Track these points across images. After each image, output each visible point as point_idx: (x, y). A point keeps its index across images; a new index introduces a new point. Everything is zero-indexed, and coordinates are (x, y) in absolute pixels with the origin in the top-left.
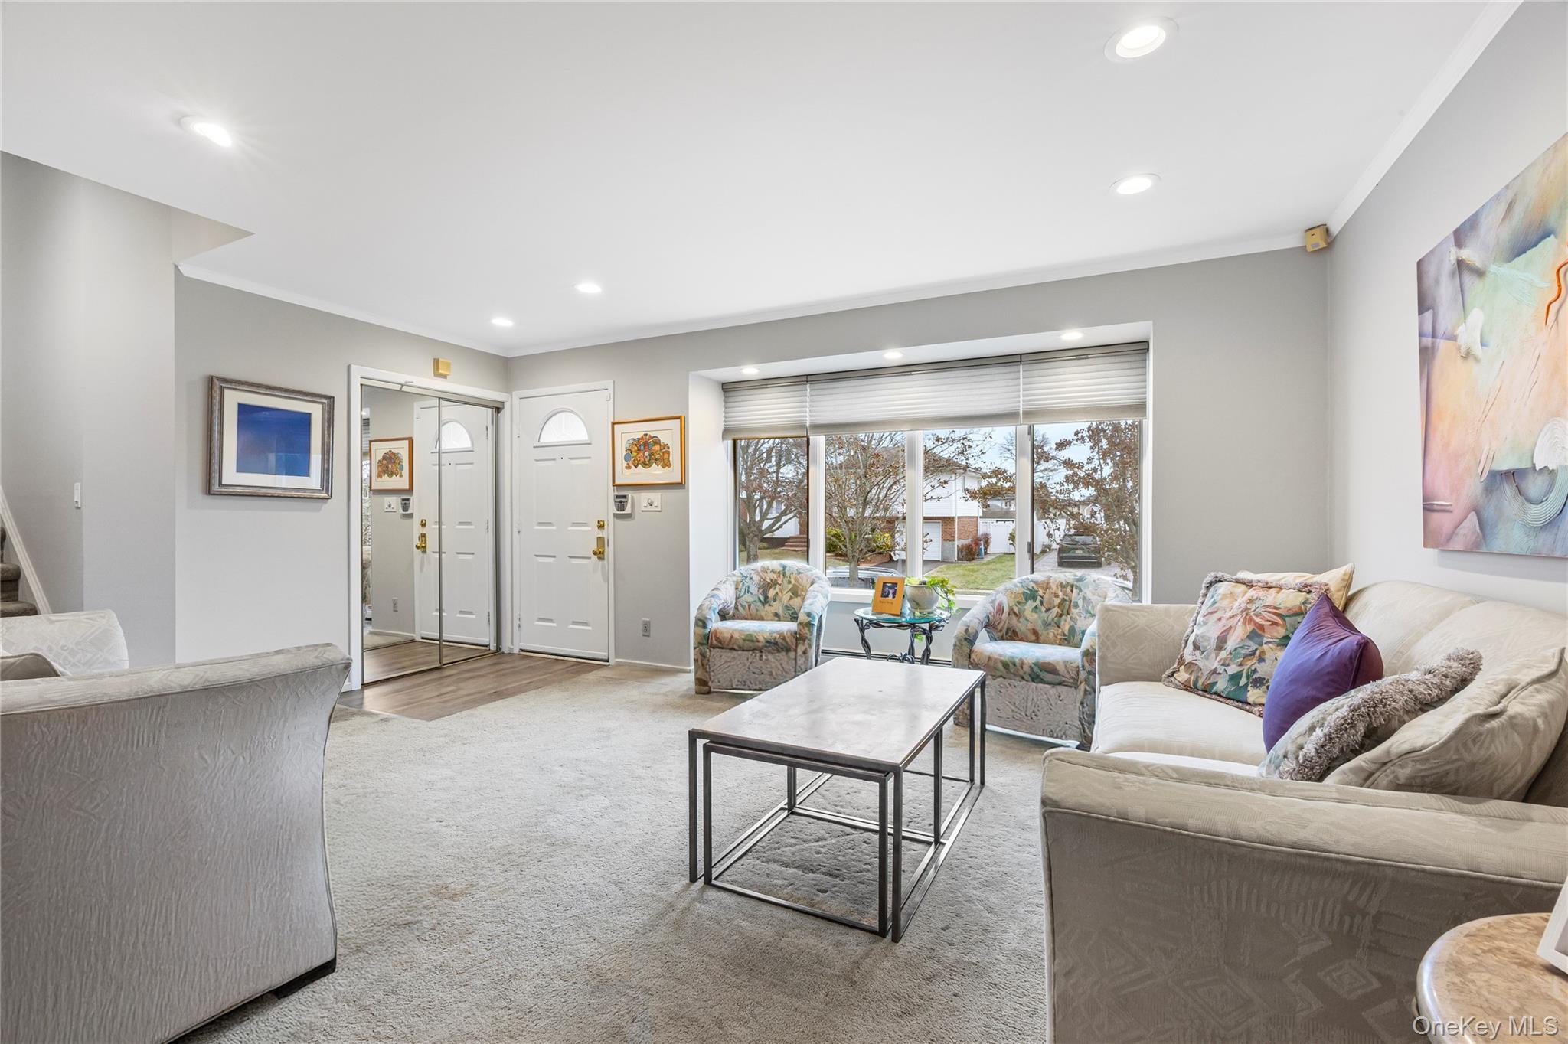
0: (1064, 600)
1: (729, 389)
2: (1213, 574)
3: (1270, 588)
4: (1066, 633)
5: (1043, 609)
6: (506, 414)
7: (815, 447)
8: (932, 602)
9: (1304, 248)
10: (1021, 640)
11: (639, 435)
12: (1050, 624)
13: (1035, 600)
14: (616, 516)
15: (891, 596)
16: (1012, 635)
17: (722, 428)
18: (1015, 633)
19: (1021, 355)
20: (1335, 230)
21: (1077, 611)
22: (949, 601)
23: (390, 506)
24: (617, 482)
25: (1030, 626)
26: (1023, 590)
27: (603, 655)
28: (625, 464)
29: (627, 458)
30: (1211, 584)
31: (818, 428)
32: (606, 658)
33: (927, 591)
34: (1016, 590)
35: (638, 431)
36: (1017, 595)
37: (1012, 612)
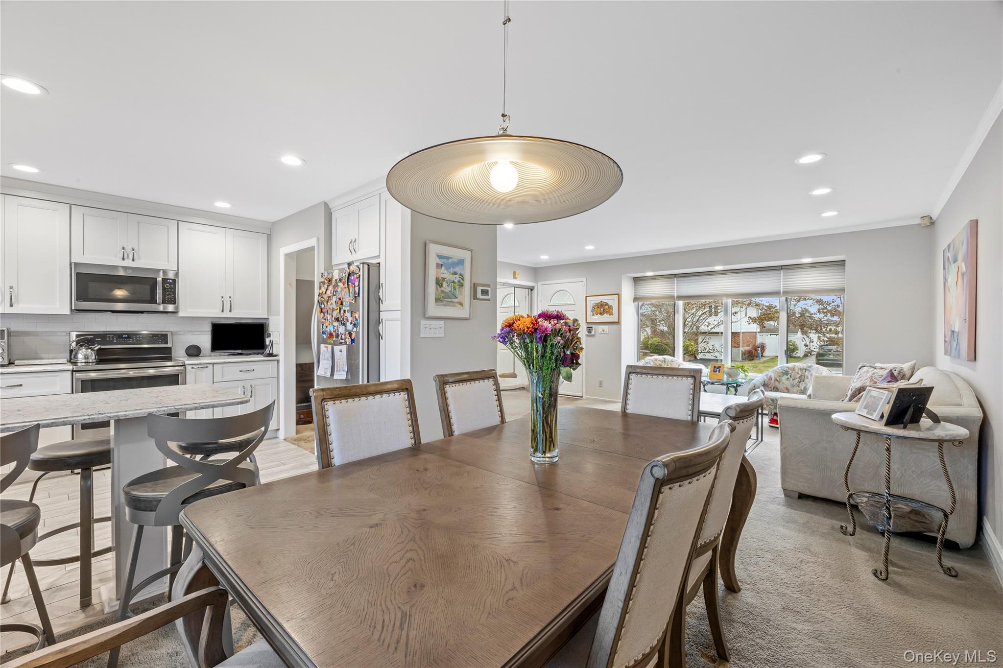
0: (802, 375)
1: (636, 280)
2: (862, 364)
3: (882, 369)
4: (802, 389)
5: (791, 379)
6: (535, 291)
7: (678, 306)
8: (737, 375)
9: (920, 224)
10: (781, 392)
11: (599, 302)
12: (794, 386)
13: (787, 375)
14: (587, 335)
15: (718, 372)
16: (776, 389)
17: (633, 297)
18: (777, 389)
19: (782, 266)
20: (934, 218)
21: (808, 380)
22: (745, 375)
24: (588, 321)
25: (785, 386)
26: (781, 371)
27: (580, 394)
28: (592, 313)
29: (592, 311)
30: (861, 367)
31: (680, 298)
32: (581, 396)
33: (735, 370)
34: (778, 371)
35: (598, 300)
36: (779, 373)
37: (776, 380)
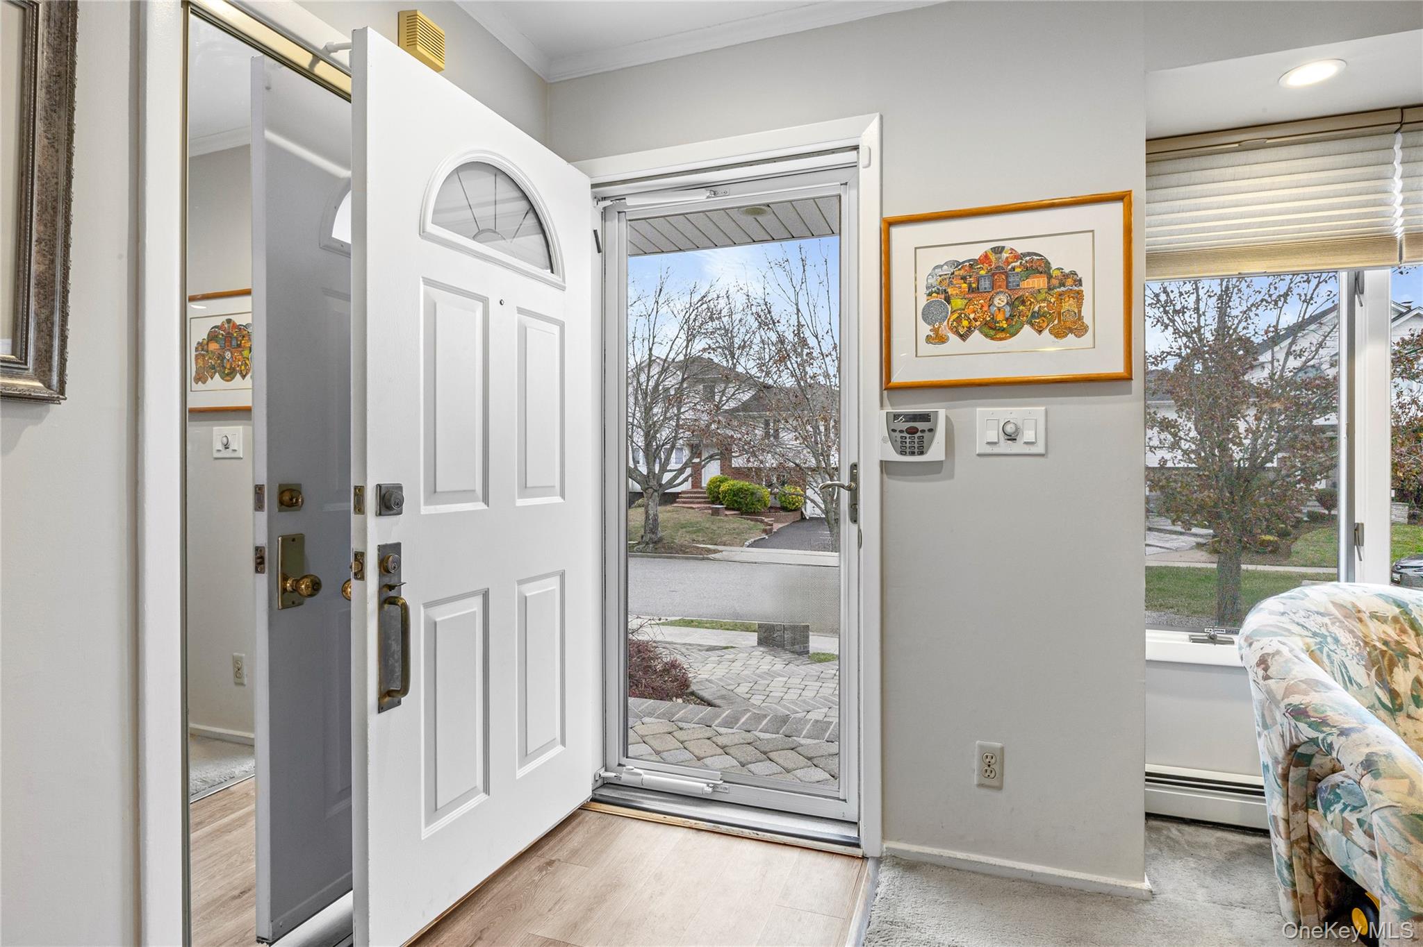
11: (976, 252)
23: (226, 447)
24: (898, 378)
28: (925, 329)
29: (928, 315)
